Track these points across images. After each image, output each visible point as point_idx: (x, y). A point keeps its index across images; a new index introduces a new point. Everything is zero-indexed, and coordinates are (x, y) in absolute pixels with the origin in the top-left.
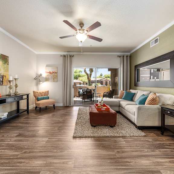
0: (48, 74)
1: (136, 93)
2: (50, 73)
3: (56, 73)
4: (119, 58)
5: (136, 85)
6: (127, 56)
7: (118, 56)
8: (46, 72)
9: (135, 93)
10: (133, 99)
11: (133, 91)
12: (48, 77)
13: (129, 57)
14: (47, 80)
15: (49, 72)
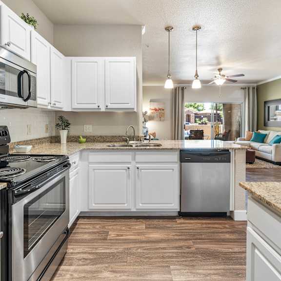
0: (153, 111)
1: (268, 133)
2: (156, 110)
3: (163, 110)
4: (243, 91)
5: (265, 125)
6: (253, 88)
7: (242, 88)
8: (150, 108)
9: (266, 135)
10: (265, 141)
11: (262, 132)
12: (152, 115)
13: (255, 90)
14: (151, 118)
15: (153, 108)
